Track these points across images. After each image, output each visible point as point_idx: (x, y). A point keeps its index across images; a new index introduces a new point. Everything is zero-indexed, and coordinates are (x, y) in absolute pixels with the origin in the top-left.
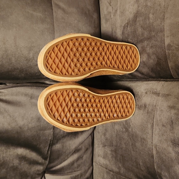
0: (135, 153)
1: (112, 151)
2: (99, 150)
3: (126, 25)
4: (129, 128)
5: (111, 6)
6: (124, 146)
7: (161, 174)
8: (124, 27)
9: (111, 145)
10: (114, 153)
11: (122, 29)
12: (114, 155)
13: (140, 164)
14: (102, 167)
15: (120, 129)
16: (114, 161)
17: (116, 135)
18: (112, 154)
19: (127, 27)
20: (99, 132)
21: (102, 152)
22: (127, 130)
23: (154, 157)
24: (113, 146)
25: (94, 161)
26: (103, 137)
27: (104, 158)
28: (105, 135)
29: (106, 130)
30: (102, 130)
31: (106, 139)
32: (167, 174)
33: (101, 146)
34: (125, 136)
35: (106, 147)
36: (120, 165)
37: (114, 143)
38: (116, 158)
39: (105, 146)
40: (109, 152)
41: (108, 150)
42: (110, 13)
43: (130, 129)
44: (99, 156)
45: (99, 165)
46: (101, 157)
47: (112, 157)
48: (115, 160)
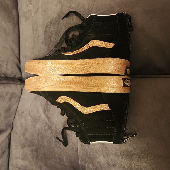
0: (58, 149)
1: (32, 151)
2: (16, 152)
3: (49, 24)
4: (52, 125)
5: (31, 4)
6: (46, 144)
7: (85, 166)
8: (47, 26)
9: (32, 144)
10: (35, 153)
11: (44, 28)
12: (35, 154)
13: (63, 160)
14: (21, 169)
15: (43, 127)
16: (35, 161)
17: (38, 134)
18: (33, 154)
19: (50, 25)
20: (17, 133)
21: (21, 153)
22: (50, 128)
23: (79, 151)
24: (33, 145)
25: (10, 164)
26: (22, 137)
27: (23, 159)
28: (24, 135)
29: (26, 130)
30: (21, 131)
31: (26, 139)
32: (91, 166)
33: (20, 147)
34: (48, 134)
35: (26, 148)
36: (42, 164)
37: (35, 142)
38: (37, 157)
39: (25, 146)
40: (29, 153)
41: (28, 151)
42: (30, 11)
43: (54, 127)
44: (16, 158)
45: (17, 168)
46: (19, 159)
47: (32, 157)
48: (36, 159)
